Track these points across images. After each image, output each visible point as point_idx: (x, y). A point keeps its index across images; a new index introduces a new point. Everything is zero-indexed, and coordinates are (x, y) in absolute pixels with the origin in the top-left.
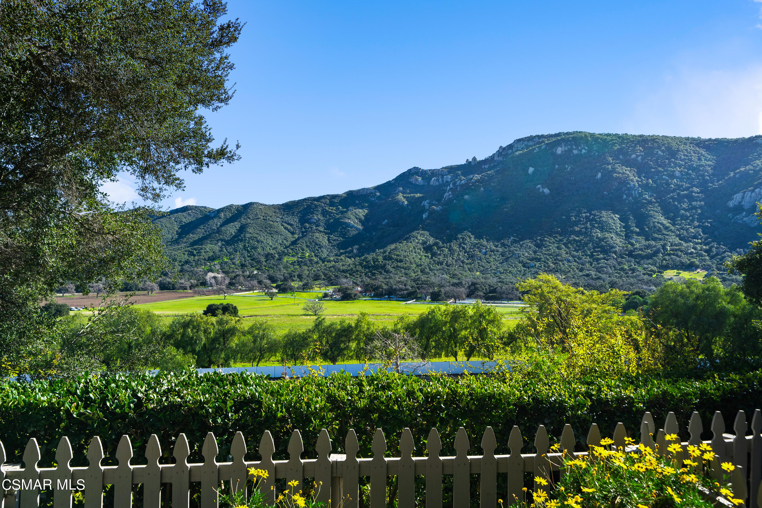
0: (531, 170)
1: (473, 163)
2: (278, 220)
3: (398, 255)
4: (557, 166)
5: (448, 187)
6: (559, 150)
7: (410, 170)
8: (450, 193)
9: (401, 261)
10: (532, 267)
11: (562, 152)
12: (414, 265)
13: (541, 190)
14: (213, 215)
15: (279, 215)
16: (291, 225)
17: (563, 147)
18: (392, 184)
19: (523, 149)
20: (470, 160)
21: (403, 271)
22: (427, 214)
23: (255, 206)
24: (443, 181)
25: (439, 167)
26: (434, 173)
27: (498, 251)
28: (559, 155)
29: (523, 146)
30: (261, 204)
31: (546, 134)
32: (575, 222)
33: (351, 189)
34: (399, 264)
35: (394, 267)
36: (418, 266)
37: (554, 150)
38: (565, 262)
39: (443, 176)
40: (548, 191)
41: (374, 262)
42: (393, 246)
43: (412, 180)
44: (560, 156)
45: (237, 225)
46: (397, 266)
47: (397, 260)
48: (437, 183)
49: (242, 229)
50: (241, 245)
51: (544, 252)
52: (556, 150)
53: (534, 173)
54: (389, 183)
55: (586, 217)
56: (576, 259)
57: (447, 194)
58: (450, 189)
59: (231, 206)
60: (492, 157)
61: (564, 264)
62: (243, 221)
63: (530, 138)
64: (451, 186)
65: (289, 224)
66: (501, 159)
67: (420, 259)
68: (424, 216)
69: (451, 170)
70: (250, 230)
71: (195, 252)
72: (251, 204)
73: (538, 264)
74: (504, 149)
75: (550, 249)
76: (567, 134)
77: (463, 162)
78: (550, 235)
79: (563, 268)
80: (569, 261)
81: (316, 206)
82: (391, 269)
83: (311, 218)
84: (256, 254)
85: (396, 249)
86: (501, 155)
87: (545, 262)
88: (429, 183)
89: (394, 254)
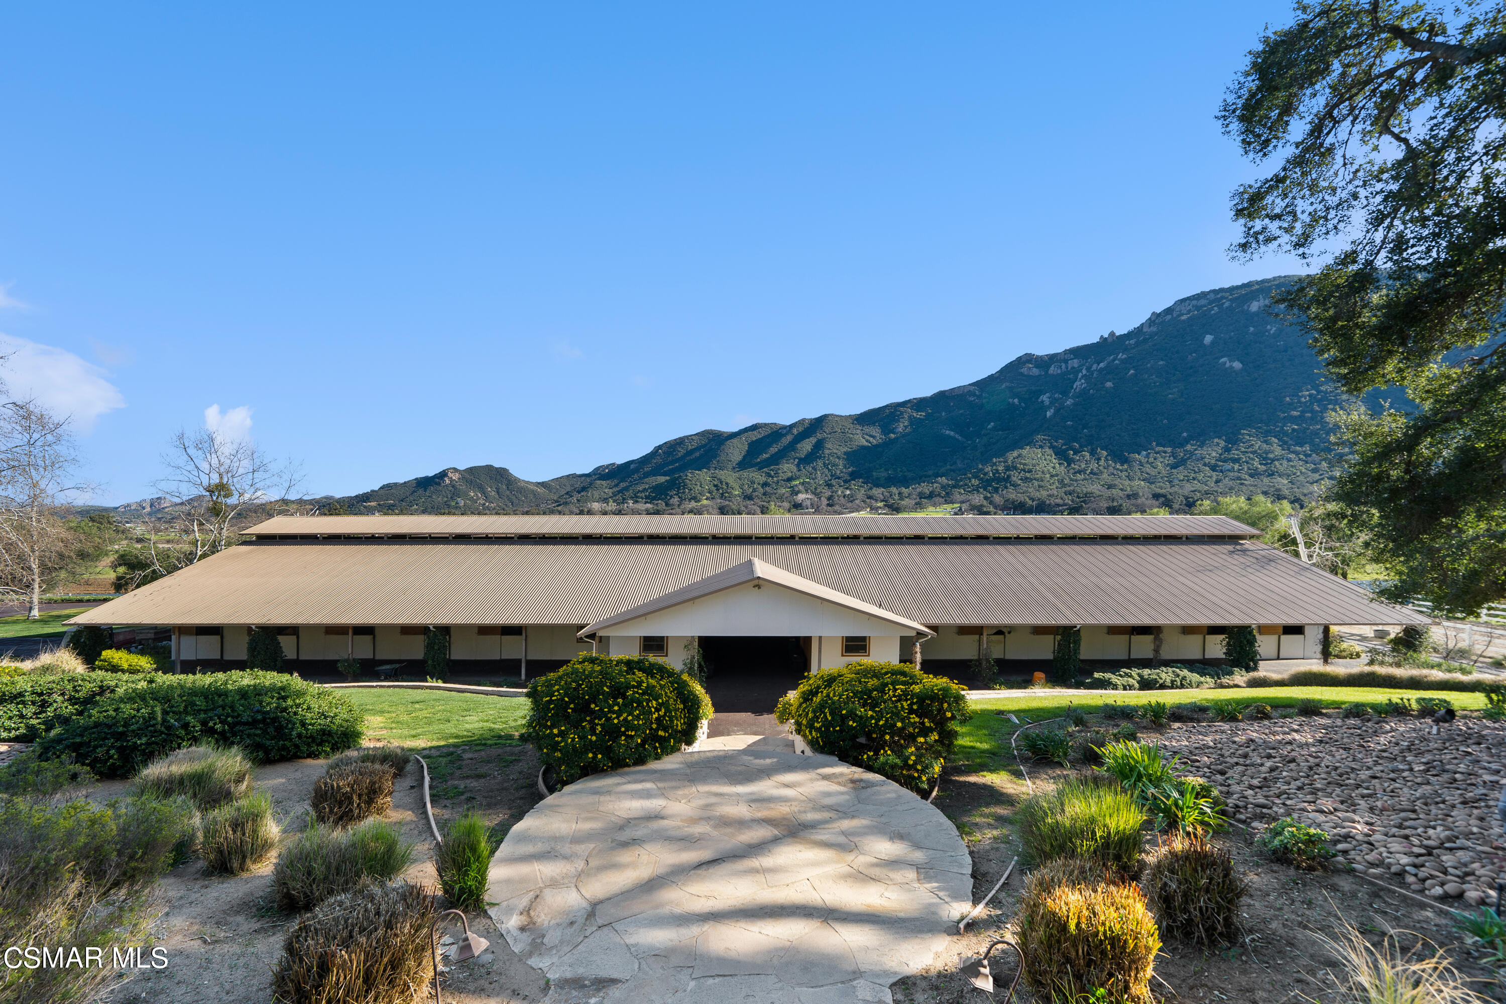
0: (1208, 339)
1: (1110, 340)
2: (858, 432)
3: (1025, 464)
4: (1252, 329)
5: (1080, 374)
6: (1255, 306)
7: (1020, 358)
8: (1083, 381)
9: (1030, 471)
10: (1229, 470)
11: (1259, 308)
12: (1048, 476)
13: (1228, 365)
14: (785, 431)
15: (858, 426)
16: (874, 437)
17: (1262, 301)
18: (997, 378)
19: (1189, 311)
20: (1106, 336)
21: (1036, 483)
22: (1052, 411)
23: (830, 418)
24: (1067, 368)
25: (1059, 349)
26: (1053, 358)
27: (1165, 452)
28: (1254, 313)
29: (1190, 307)
30: (837, 416)
31: (1227, 286)
32: (1290, 404)
33: (942, 389)
34: (1028, 475)
35: (1021, 479)
36: (1052, 476)
37: (1246, 307)
38: (1285, 462)
39: (1066, 361)
40: (1240, 365)
41: (994, 474)
42: (1015, 454)
43: (1024, 370)
44: (1257, 314)
45: (813, 440)
46: (1027, 478)
47: (1024, 470)
48: (1059, 371)
49: (819, 445)
50: (820, 463)
51: (1243, 449)
52: (1249, 306)
53: (1213, 343)
54: (991, 377)
55: (1310, 395)
56: (1301, 456)
57: (1077, 383)
58: (1082, 377)
59: (803, 420)
60: (1139, 330)
61: (1281, 464)
62: (819, 436)
63: (1203, 295)
64: (1084, 372)
65: (871, 436)
66: (1154, 329)
67: (1054, 468)
68: (1048, 414)
69: (1076, 352)
70: (829, 445)
71: (772, 473)
72: (826, 416)
73: (1236, 467)
74: (1159, 315)
75: (1252, 445)
76: (1263, 281)
77: (1096, 339)
78: (1249, 426)
79: (1282, 469)
80: (1289, 460)
81: (902, 413)
82: (1019, 482)
83: (896, 428)
84: (838, 472)
85: (1019, 456)
86: (1155, 324)
87: (1247, 463)
88: (1047, 372)
89: (1021, 463)
